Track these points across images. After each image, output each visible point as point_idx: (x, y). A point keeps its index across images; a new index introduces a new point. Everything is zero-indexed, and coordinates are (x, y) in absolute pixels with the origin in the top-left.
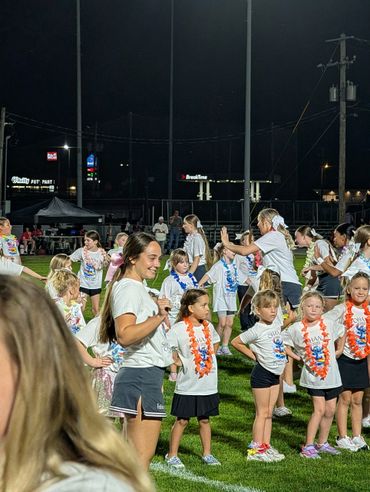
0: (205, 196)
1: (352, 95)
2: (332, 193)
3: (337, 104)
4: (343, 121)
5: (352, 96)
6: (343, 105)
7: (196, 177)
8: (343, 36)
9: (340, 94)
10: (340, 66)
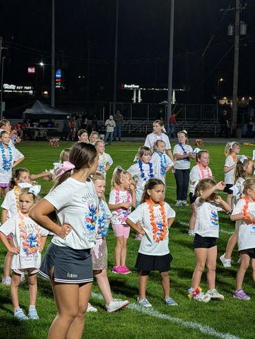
0: (137, 99)
1: (243, 31)
2: (225, 98)
4: (237, 49)
6: (237, 38)
7: (131, 86)
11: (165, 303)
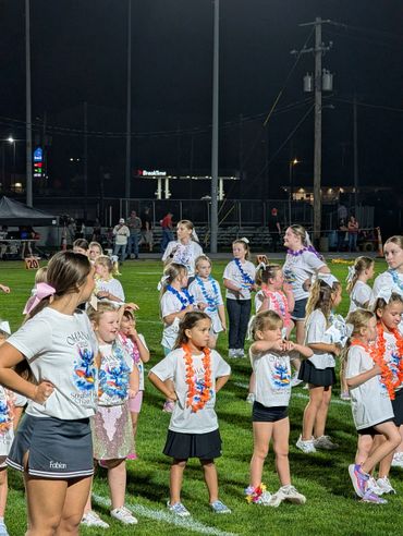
0: (163, 194)
2: (302, 190)
3: (312, 94)
4: (318, 113)
5: (328, 85)
6: (318, 95)
7: (154, 173)
8: (318, 20)
9: (315, 83)
10: (315, 53)
11: (211, 509)
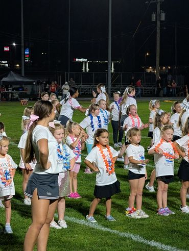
4: (158, 31)
5: (163, 18)
6: (158, 23)
7: (81, 60)
9: (157, 17)
